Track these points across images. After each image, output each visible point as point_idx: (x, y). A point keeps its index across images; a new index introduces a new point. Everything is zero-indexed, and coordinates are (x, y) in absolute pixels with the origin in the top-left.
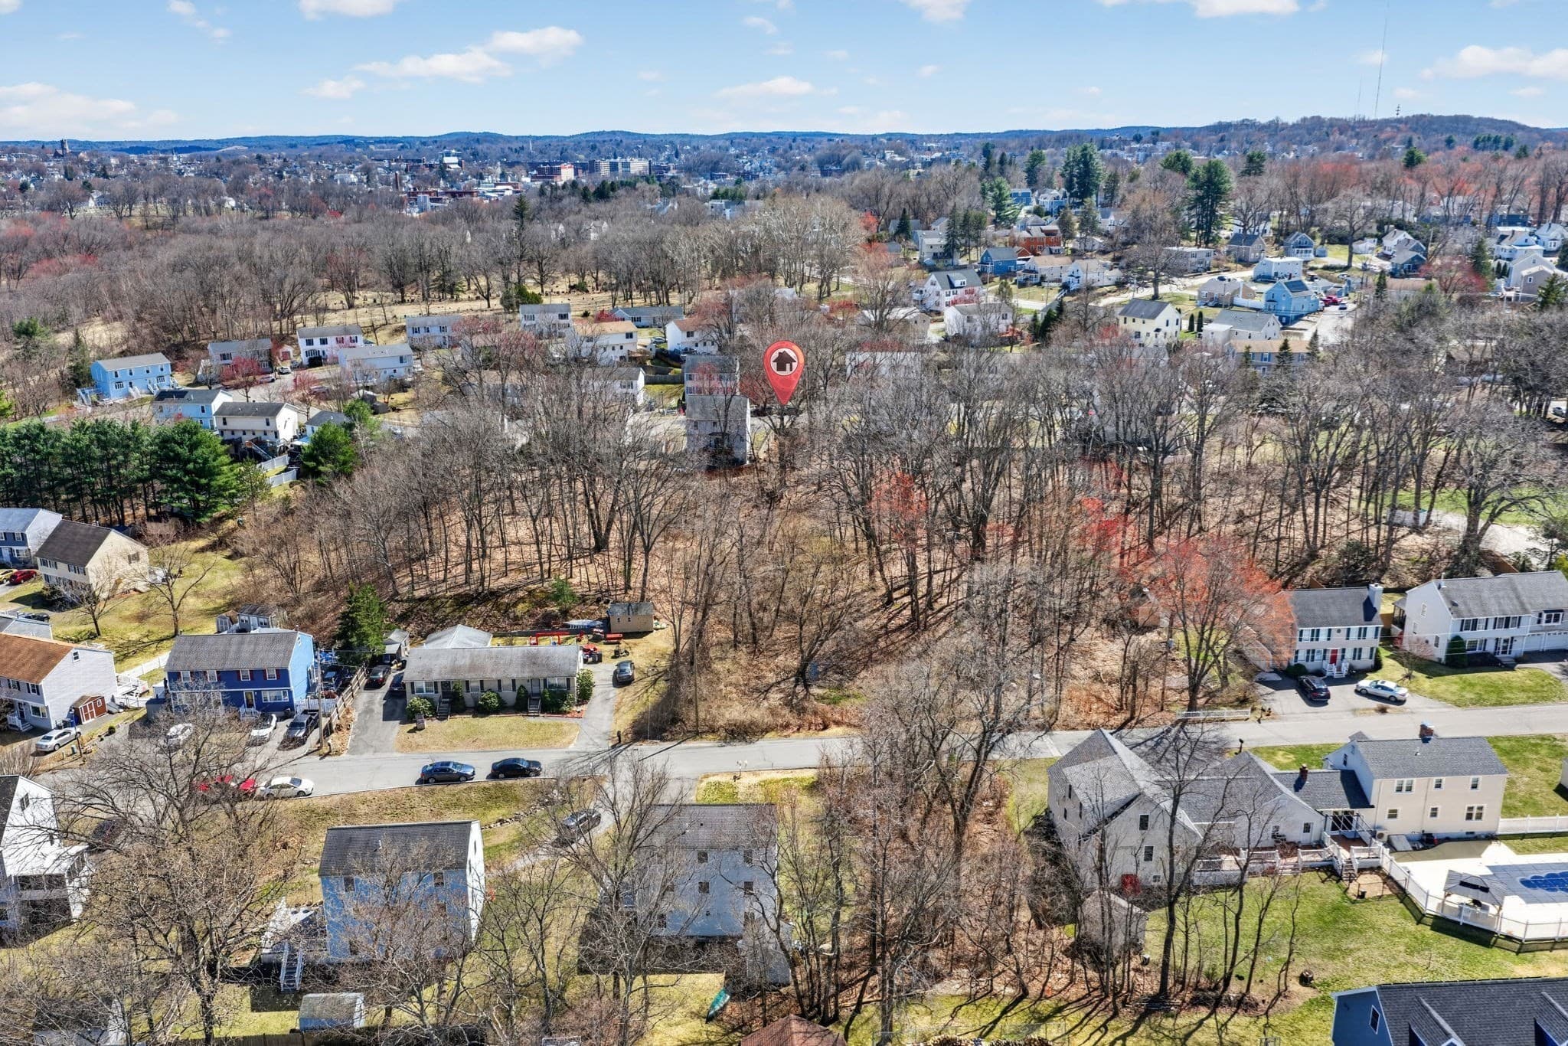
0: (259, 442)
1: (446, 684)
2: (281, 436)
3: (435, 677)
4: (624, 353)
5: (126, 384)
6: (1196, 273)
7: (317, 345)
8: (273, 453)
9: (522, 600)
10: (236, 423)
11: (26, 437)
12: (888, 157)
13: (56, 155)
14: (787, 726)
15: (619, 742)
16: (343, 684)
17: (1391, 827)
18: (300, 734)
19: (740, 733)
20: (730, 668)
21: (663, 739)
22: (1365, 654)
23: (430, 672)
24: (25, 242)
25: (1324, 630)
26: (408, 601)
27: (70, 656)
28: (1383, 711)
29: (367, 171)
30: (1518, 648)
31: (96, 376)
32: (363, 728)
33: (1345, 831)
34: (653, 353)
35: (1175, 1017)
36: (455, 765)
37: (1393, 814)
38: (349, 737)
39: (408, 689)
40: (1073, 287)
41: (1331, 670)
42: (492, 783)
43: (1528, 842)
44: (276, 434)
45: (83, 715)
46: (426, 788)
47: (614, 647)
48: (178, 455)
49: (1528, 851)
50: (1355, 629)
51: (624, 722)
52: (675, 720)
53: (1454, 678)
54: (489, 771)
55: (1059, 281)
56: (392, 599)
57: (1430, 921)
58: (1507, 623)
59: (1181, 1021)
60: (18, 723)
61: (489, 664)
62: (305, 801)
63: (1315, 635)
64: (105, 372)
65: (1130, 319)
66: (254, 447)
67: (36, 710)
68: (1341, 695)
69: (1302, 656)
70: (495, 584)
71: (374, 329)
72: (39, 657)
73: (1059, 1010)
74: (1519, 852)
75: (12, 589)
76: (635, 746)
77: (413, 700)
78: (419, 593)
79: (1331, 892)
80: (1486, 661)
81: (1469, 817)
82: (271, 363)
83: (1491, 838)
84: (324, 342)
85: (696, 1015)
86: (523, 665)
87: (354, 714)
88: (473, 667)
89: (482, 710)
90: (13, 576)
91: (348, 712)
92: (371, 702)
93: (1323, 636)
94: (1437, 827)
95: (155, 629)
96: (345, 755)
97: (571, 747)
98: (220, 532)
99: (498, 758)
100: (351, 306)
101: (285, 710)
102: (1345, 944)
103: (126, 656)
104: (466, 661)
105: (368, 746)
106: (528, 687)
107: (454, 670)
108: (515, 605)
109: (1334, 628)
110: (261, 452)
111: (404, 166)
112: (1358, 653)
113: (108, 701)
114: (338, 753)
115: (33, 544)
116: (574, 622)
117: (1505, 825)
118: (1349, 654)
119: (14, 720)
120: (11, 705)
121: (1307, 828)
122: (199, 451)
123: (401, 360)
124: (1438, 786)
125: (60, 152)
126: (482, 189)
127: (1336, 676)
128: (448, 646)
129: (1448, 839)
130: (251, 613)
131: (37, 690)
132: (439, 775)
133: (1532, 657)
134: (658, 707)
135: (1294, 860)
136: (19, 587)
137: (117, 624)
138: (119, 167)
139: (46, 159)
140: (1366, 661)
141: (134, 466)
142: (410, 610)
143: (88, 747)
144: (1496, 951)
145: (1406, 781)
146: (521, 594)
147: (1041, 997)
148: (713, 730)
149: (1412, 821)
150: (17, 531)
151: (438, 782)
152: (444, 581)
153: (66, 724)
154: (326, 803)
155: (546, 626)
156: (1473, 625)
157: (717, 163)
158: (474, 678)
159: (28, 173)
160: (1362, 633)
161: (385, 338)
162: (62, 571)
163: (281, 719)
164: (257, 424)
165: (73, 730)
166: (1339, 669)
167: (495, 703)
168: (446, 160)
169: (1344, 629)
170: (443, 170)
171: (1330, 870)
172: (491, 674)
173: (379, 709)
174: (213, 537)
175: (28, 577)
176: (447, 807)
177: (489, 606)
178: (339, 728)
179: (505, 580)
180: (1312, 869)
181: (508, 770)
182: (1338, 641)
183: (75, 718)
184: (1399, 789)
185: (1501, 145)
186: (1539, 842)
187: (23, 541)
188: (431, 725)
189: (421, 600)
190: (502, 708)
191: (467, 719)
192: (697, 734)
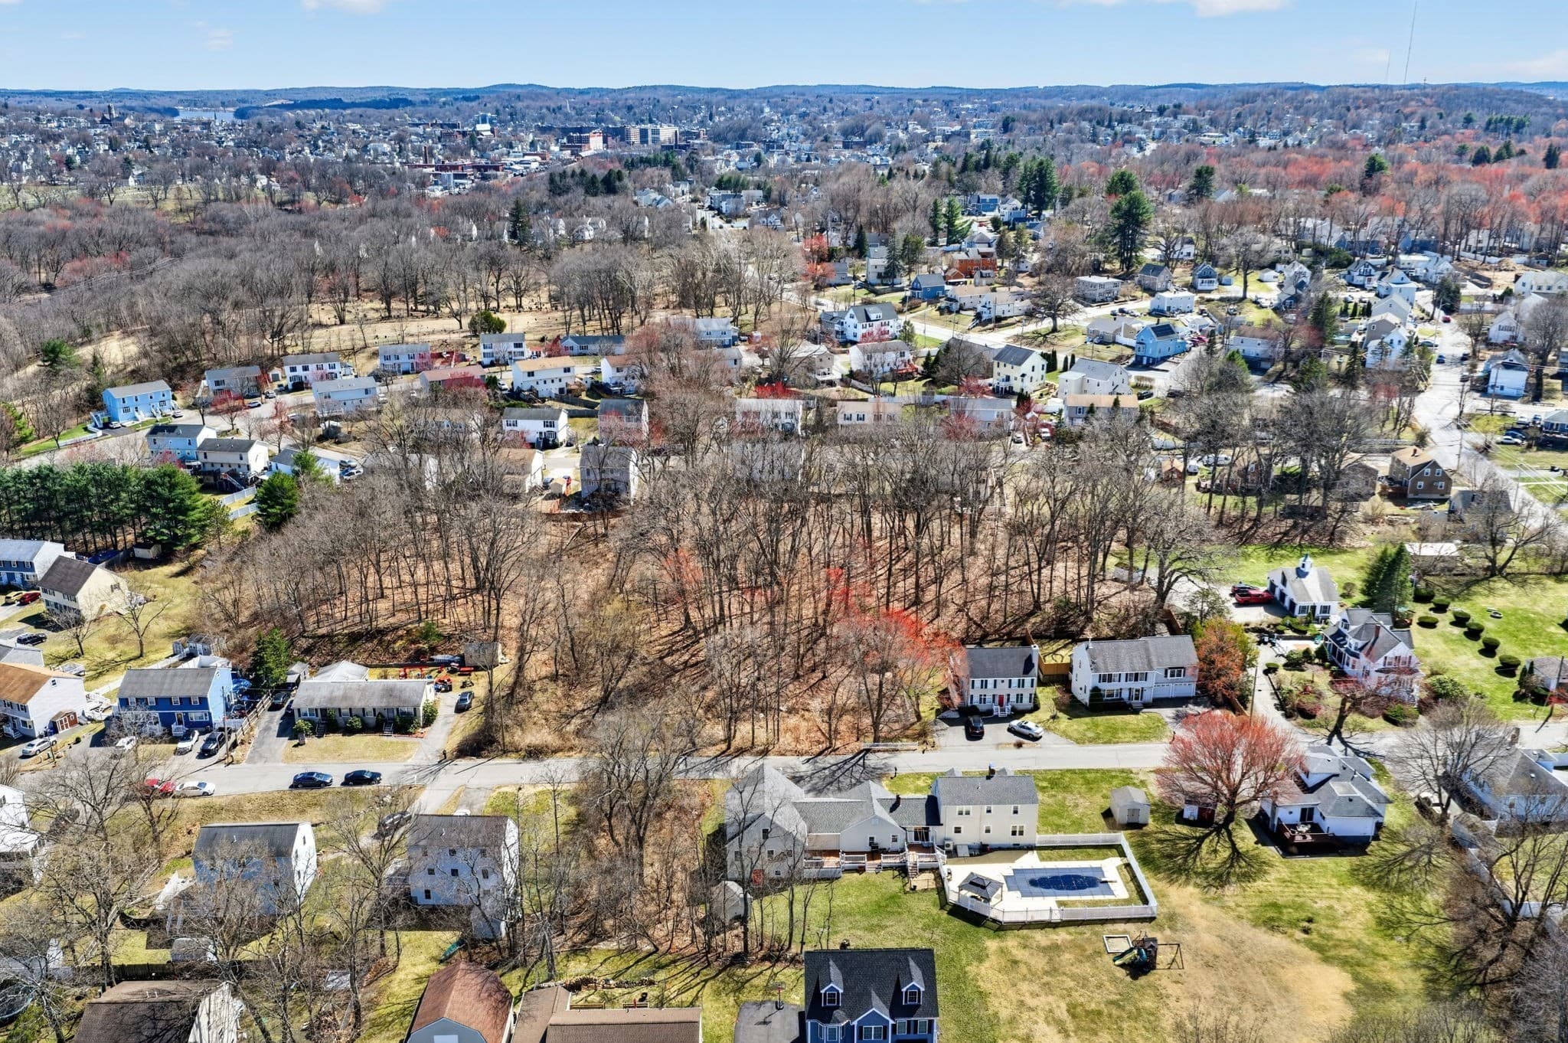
0: (233, 474)
1: (324, 711)
2: (252, 469)
3: (316, 705)
4: (563, 385)
5: (132, 409)
6: (1103, 302)
7: (300, 372)
8: (245, 483)
9: (401, 637)
10: (215, 457)
11: (38, 476)
12: (910, 128)
13: (104, 120)
14: (571, 749)
15: (445, 759)
16: (252, 706)
17: (958, 839)
18: (213, 747)
19: (535, 753)
20: (547, 699)
21: (479, 756)
22: (1026, 700)
23: (312, 701)
24: (64, 234)
25: (991, 681)
26: (313, 637)
27: (49, 682)
28: (1019, 745)
29: (400, 139)
30: (1148, 696)
31: (107, 401)
32: (261, 743)
33: (922, 842)
34: (588, 386)
35: (746, 968)
36: (319, 775)
37: (958, 830)
38: (249, 749)
39: (296, 713)
40: (985, 317)
41: (997, 709)
42: (344, 788)
43: (1055, 852)
44: (248, 467)
45: (59, 726)
46: (296, 791)
47: (462, 679)
48: (159, 494)
49: (1050, 859)
50: (1015, 680)
51: (452, 744)
52: (492, 741)
53: (1087, 720)
54: (343, 780)
55: (974, 309)
56: (301, 635)
57: (948, 908)
58: (1136, 677)
59: (749, 971)
60: (11, 732)
61: (357, 695)
62: (207, 799)
63: (984, 685)
64: (114, 400)
65: (1002, 364)
66: (230, 479)
67: (24, 723)
68: (994, 733)
69: (976, 699)
70: (382, 623)
71: (354, 352)
72: (27, 684)
73: (674, 962)
74: (1042, 859)
75: (22, 609)
76: (458, 761)
77: (299, 722)
78: (323, 631)
79: (896, 885)
80: (1119, 706)
81: (1014, 833)
82: (259, 387)
83: (1030, 848)
84: (306, 369)
85: (433, 959)
86: (382, 697)
87: (256, 731)
88: (345, 697)
89: (349, 731)
90: (23, 598)
91: (252, 729)
92: (271, 721)
93: (990, 684)
94: (991, 840)
95: (126, 649)
96: (243, 764)
97: (409, 761)
98: (191, 559)
99: (351, 769)
100: (342, 322)
101: (206, 726)
102: (885, 922)
103: (100, 674)
104: (341, 693)
105: (261, 757)
106: (385, 713)
107: (331, 699)
108: (395, 642)
109: (999, 680)
110: (235, 483)
111: (438, 131)
112: (1020, 698)
113: (79, 714)
114: (238, 762)
115: (40, 572)
116: (439, 657)
117: (1039, 839)
118: (1013, 699)
119: (8, 729)
120: (6, 720)
121: (895, 840)
122: (178, 491)
123: (367, 391)
124: (989, 811)
125: (107, 116)
126: (509, 160)
127: (1000, 715)
128: (329, 680)
129: (1000, 849)
130: (198, 641)
131: (25, 709)
132: (307, 782)
133: (1159, 703)
134: (482, 731)
135: (877, 862)
136: (27, 607)
137: (97, 647)
138: (163, 133)
139: (94, 125)
140: (1026, 703)
141: (123, 504)
142: (313, 646)
143: (60, 753)
144: (982, 929)
145: (965, 808)
146: (400, 633)
147: (668, 952)
148: (517, 751)
149: (972, 835)
150: (26, 559)
151: (305, 786)
152: (346, 618)
153: (46, 734)
154: (223, 802)
155: (418, 660)
156: (1109, 678)
157: (745, 130)
158: (344, 706)
159: (73, 144)
160: (1021, 684)
161: (364, 361)
162: (58, 598)
163: (202, 733)
164: (232, 458)
165: (52, 738)
166: (1003, 710)
167: (358, 724)
168: (479, 127)
169: (1006, 680)
170: (473, 139)
171: (903, 870)
172: (358, 704)
173: (275, 727)
174: (185, 564)
175: (34, 598)
176: (309, 805)
177: (375, 642)
178: (242, 743)
179: (391, 620)
180: (891, 868)
181: (356, 779)
182: (1003, 689)
183: (54, 729)
184: (961, 813)
185: (1513, 127)
186: (1062, 852)
187: (32, 568)
188: (311, 741)
189: (323, 636)
190: (366, 729)
191: (338, 737)
192: (505, 752)
